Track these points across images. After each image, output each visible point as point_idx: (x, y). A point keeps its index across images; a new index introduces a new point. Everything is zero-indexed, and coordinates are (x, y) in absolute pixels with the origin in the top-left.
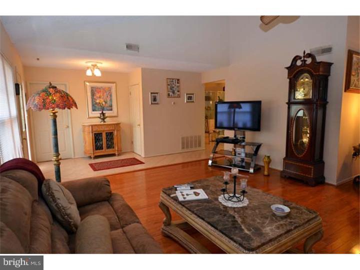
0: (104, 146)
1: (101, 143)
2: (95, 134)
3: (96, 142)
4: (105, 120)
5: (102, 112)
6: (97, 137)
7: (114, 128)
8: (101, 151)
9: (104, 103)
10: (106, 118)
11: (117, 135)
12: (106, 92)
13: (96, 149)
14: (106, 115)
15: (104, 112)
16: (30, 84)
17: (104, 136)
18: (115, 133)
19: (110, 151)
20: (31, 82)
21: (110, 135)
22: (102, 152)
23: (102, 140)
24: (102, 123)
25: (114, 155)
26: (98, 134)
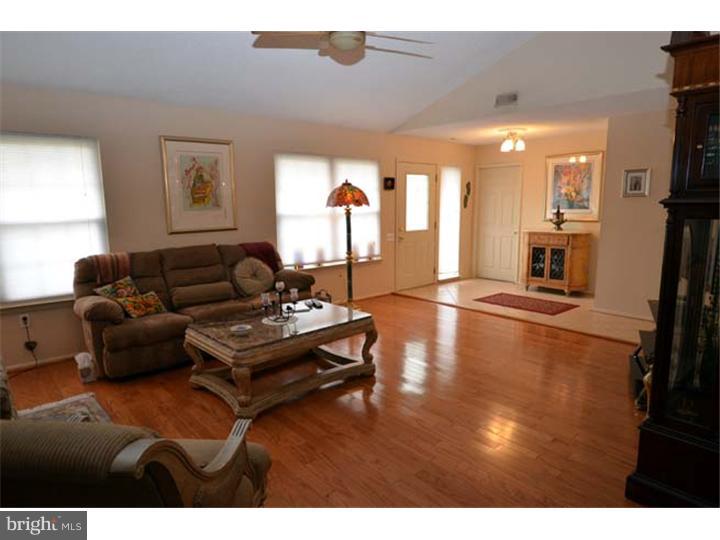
0: (547, 272)
1: (542, 266)
2: (534, 249)
3: (533, 263)
4: (562, 226)
5: (558, 211)
6: (536, 254)
7: (565, 243)
8: (539, 279)
9: (574, 194)
10: (563, 222)
11: (571, 256)
12: (580, 173)
13: (533, 275)
14: (565, 217)
15: (561, 211)
16: (481, 169)
17: (548, 253)
18: (568, 252)
19: (555, 284)
20: (483, 166)
21: (558, 253)
22: (541, 282)
23: (543, 262)
24: (554, 231)
25: (561, 292)
26: (558, 250)
